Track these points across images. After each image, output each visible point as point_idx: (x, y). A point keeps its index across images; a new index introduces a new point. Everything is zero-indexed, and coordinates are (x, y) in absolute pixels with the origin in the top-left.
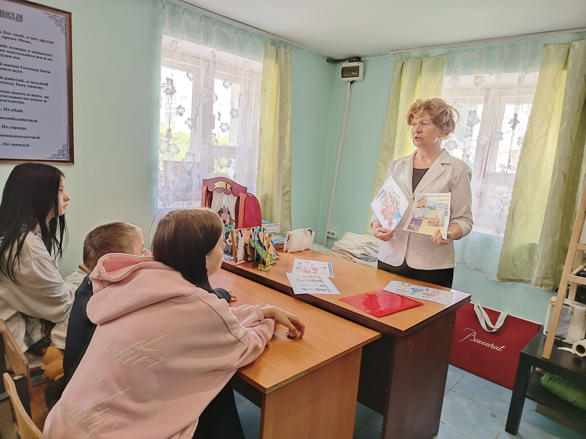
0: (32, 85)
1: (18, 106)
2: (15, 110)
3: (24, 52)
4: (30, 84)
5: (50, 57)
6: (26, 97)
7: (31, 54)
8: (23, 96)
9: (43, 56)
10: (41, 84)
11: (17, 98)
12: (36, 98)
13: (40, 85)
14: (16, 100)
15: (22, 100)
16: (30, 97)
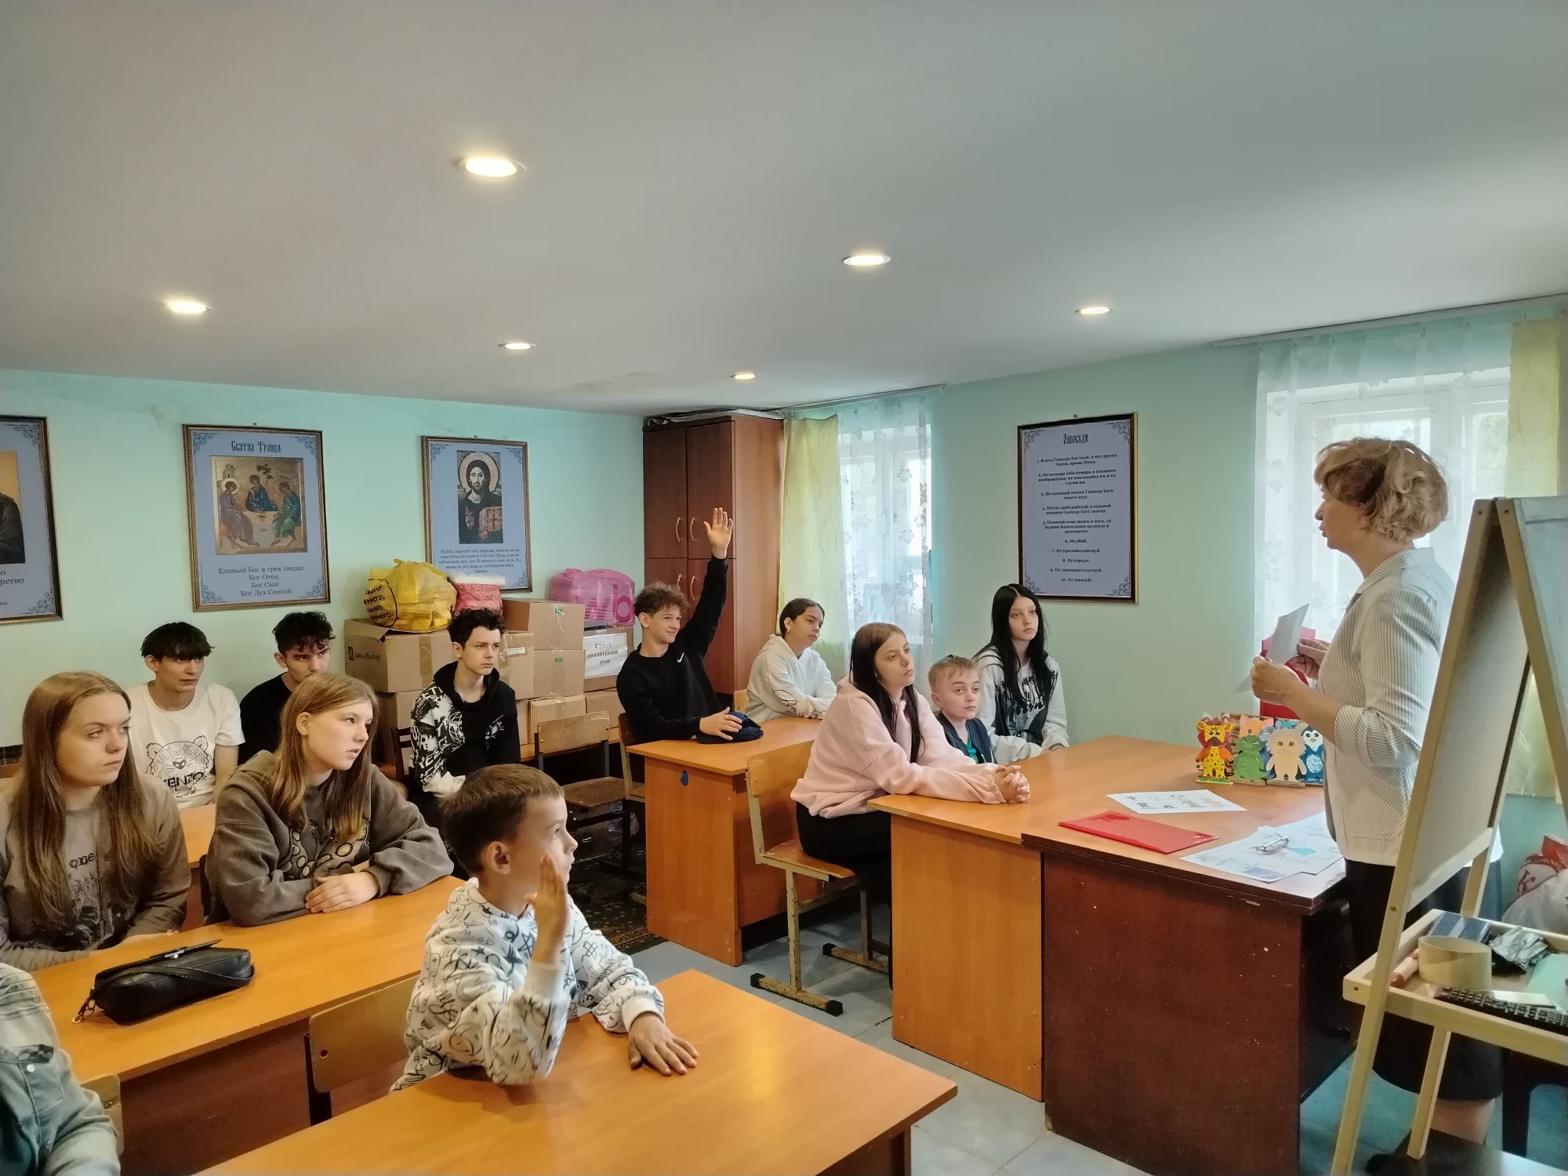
0: (1096, 509)
1: (1082, 536)
2: (1079, 541)
3: (1089, 475)
4: (1093, 509)
5: (1112, 473)
6: (1089, 524)
7: (1095, 474)
8: (1087, 524)
9: (1106, 474)
10: (1104, 506)
11: (1082, 527)
12: (1099, 525)
13: (1101, 508)
14: (1081, 529)
15: (1087, 529)
16: (1092, 524)
